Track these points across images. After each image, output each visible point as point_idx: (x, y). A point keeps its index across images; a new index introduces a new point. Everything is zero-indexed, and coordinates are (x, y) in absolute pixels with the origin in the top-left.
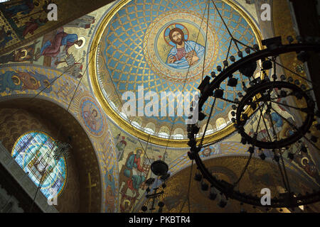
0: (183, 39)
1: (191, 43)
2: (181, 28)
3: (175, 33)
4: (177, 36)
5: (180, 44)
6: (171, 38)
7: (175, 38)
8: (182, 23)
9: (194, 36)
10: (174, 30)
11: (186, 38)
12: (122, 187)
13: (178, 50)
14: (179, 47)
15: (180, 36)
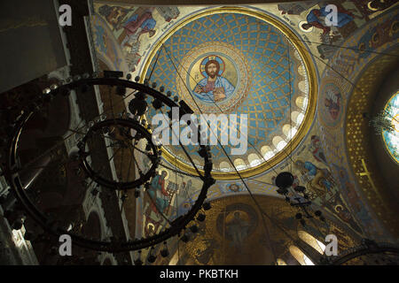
0: (217, 73)
1: (223, 80)
2: (220, 62)
3: (212, 65)
4: (212, 69)
5: (213, 77)
6: (206, 68)
7: (210, 70)
8: (223, 58)
9: (229, 74)
10: (212, 61)
11: (220, 73)
12: (146, 208)
13: (208, 82)
14: (210, 79)
15: (215, 69)
